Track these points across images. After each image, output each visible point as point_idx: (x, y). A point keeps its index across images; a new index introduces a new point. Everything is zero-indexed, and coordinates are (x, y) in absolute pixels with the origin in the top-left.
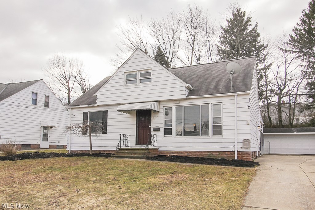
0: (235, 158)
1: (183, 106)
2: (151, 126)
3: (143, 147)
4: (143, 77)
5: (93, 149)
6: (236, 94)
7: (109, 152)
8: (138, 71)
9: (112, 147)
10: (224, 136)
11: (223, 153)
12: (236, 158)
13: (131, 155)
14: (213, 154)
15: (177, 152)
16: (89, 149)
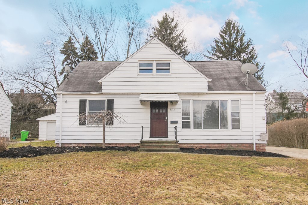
0: (253, 149)
1: (202, 100)
2: (167, 118)
3: (159, 140)
4: (160, 68)
5: (106, 142)
6: (254, 92)
7: (116, 145)
8: (154, 61)
9: (120, 139)
10: (243, 130)
11: (242, 145)
12: (255, 149)
13: (160, 148)
14: (232, 146)
15: (196, 145)
16: (101, 142)
